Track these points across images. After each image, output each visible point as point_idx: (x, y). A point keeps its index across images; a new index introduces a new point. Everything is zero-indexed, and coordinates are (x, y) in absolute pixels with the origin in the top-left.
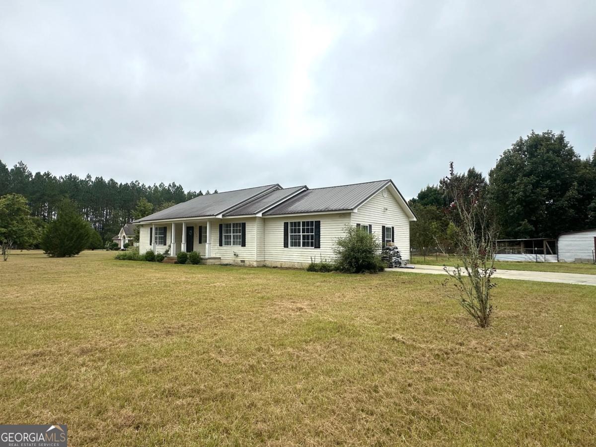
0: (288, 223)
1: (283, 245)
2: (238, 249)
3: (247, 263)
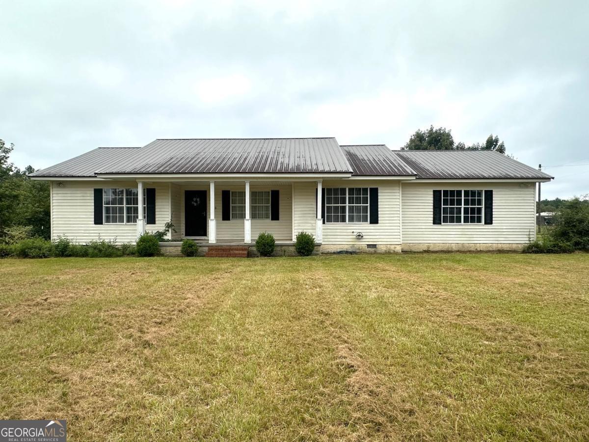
0: (441, 191)
1: (432, 222)
2: (364, 227)
3: (382, 248)
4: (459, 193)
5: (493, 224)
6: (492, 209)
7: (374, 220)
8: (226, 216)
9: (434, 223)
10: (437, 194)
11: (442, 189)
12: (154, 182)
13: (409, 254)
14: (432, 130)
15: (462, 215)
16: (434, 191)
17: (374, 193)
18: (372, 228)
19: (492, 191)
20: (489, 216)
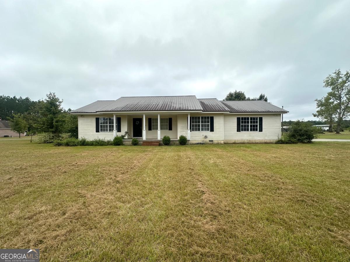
3: (215, 142)
4: (248, 118)
5: (263, 132)
6: (262, 125)
7: (212, 130)
8: (150, 129)
9: (237, 131)
10: (238, 119)
11: (241, 117)
12: (120, 115)
13: (227, 144)
14: (236, 92)
15: (249, 128)
16: (238, 118)
17: (212, 119)
18: (211, 133)
19: (262, 118)
20: (261, 128)
